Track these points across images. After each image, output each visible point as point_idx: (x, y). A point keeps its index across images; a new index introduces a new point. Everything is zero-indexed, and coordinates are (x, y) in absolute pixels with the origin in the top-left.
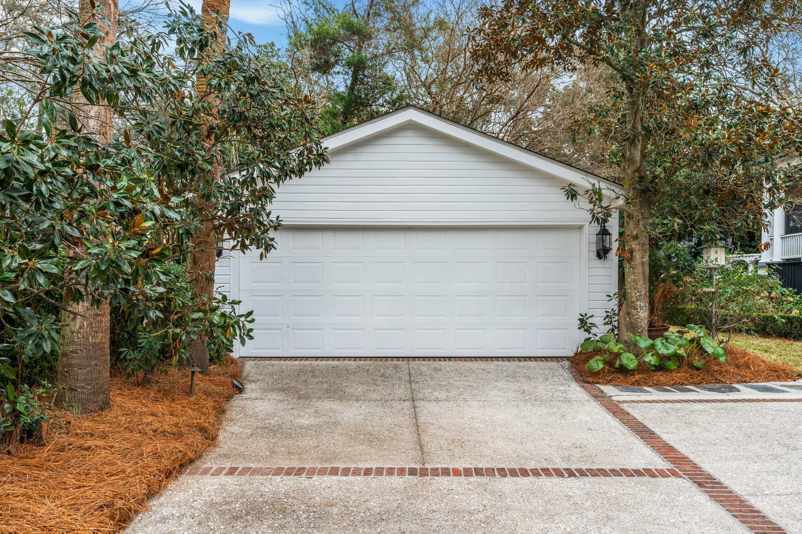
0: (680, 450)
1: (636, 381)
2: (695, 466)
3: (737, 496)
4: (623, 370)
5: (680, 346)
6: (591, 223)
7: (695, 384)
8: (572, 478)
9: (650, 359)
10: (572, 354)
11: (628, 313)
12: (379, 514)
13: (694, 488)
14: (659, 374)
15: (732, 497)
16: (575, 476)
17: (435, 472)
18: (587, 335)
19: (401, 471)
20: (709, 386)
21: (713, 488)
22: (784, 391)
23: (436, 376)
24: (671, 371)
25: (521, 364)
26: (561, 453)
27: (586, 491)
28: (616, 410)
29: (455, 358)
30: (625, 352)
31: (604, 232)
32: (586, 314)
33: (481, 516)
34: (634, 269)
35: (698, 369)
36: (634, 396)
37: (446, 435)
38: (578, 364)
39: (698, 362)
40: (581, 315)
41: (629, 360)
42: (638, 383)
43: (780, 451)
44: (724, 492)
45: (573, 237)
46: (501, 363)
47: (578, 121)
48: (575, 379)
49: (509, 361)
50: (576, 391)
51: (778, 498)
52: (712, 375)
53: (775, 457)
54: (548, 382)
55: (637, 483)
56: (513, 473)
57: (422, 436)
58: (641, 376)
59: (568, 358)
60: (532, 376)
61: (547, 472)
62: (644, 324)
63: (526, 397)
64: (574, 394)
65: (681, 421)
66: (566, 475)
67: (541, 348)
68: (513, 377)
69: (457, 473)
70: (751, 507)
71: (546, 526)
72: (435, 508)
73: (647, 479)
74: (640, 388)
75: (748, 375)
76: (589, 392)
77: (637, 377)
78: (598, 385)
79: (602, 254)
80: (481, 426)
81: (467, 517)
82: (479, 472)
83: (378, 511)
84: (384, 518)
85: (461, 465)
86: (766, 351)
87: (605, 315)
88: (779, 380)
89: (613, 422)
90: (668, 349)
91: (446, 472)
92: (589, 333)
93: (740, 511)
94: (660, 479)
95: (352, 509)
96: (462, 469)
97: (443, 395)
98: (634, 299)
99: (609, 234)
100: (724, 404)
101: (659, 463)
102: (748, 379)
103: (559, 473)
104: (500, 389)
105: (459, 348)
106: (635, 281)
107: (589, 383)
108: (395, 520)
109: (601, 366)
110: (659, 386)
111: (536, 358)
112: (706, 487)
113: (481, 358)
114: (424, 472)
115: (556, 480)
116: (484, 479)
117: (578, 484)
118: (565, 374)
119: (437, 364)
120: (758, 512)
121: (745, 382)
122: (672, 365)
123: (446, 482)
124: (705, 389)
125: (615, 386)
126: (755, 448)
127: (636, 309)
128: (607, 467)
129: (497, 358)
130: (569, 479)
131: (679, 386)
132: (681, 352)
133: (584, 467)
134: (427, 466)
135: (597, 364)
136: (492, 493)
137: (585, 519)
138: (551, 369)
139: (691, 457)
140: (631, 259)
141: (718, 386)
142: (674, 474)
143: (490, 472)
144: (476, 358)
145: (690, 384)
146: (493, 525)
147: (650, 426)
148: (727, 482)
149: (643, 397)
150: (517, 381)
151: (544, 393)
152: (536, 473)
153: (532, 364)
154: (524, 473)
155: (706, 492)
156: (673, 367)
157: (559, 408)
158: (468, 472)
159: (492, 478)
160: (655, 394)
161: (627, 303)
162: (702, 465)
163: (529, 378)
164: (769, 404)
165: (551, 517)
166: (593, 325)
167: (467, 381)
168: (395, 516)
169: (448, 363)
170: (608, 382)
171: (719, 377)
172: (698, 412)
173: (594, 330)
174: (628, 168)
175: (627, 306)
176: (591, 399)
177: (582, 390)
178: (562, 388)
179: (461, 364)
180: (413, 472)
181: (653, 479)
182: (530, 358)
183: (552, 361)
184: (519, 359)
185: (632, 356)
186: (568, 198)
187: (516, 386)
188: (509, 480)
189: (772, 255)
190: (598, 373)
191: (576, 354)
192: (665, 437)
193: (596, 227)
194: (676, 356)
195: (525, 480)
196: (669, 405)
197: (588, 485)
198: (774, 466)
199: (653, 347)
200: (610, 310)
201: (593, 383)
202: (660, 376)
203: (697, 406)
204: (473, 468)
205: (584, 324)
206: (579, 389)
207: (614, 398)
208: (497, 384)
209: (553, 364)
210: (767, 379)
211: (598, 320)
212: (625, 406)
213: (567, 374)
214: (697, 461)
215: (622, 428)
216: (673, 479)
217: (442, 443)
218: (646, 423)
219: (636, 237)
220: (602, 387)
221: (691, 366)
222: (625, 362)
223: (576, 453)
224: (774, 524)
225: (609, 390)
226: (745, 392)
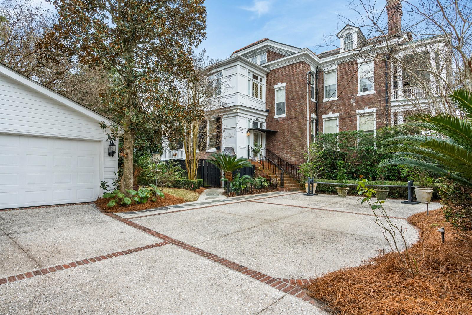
0: (163, 234)
1: (131, 209)
2: (171, 239)
3: (191, 246)
4: (125, 205)
5: (148, 193)
6: (107, 140)
7: (153, 208)
8: (128, 255)
9: (136, 199)
10: (95, 200)
11: (125, 180)
12: (30, 301)
13: (176, 247)
14: (139, 205)
15: (190, 247)
16: (129, 253)
17: (52, 270)
18: (105, 191)
19: (29, 275)
20: (159, 208)
21: (182, 245)
22: (183, 207)
23: (15, 219)
24: (144, 203)
25: (68, 207)
26: (116, 245)
27: (137, 259)
28: (127, 222)
29: (25, 208)
30: (125, 197)
31: (112, 145)
32: (104, 181)
33: (95, 283)
34: (128, 161)
35: (154, 202)
36: (132, 216)
37: (45, 249)
38: (100, 204)
39: (154, 199)
40: (102, 182)
41: (128, 201)
42: (131, 210)
43: (195, 228)
44: (186, 246)
45: (97, 146)
46: (56, 208)
47: (103, 93)
48: (101, 211)
49: (61, 206)
50: (104, 217)
51: (203, 243)
52: (159, 204)
53: (195, 230)
54: (87, 215)
55: (155, 250)
56: (98, 259)
57: (29, 253)
58: (133, 207)
59: (94, 202)
60: (77, 212)
61: (115, 255)
62: (132, 185)
63: (81, 223)
64: (104, 218)
65: (156, 223)
66: (125, 254)
67: (79, 198)
68: (66, 214)
69: (66, 267)
70: (197, 248)
71: (130, 277)
72: (65, 287)
73: (158, 247)
74: (132, 212)
75: (170, 202)
76: (111, 217)
77: (131, 207)
78: (113, 213)
79: (111, 154)
80: (64, 241)
81: (88, 286)
82: (79, 263)
83: (28, 300)
84: (36, 302)
85: (67, 262)
86: (172, 193)
87: (113, 181)
88: (180, 203)
89: (131, 228)
90: (143, 195)
91: (59, 268)
92: (106, 190)
93: (195, 251)
94: (163, 246)
95: (6, 305)
96: (68, 264)
97: (27, 229)
98: (128, 174)
99: (115, 146)
100: (168, 214)
101: (159, 241)
102: (171, 204)
103: (120, 254)
104: (63, 221)
105: (28, 202)
106: (128, 166)
107: (109, 212)
108: (44, 301)
109: (114, 204)
110: (140, 210)
111: (76, 204)
112: (180, 245)
113: (43, 206)
114: (45, 272)
115: (121, 257)
116: (85, 266)
117: (132, 256)
118: (95, 210)
119: (12, 212)
120: (200, 250)
121: (170, 205)
122: (144, 201)
123: (64, 273)
124: (158, 209)
125: (122, 212)
126: (186, 228)
127: (128, 178)
128: (140, 246)
129: (53, 206)
130: (127, 255)
131: (148, 209)
132: (148, 195)
133: (130, 249)
134: (44, 268)
135: (112, 203)
136: (94, 271)
137: (145, 270)
138: (86, 208)
139: (168, 235)
140: (127, 157)
141: (161, 207)
142: (167, 243)
143: (86, 262)
144: (40, 207)
145: (151, 208)
146: (104, 285)
147: (146, 227)
148: (185, 242)
149: (136, 216)
150: (70, 216)
151: (89, 219)
152: (110, 256)
153: (75, 206)
154: (104, 258)
155: (181, 247)
156: (145, 202)
157: (101, 226)
158: (73, 265)
159: (89, 264)
160: (141, 214)
161: (124, 176)
162: (174, 238)
163: (76, 214)
164: (182, 212)
165: (129, 273)
166: (108, 186)
167: (39, 219)
168: (42, 299)
169: (20, 211)
170: (118, 211)
171: (161, 204)
172: (160, 219)
173: (108, 188)
174: (126, 118)
175: (125, 177)
176: (114, 219)
177: (107, 216)
178: (96, 216)
179: (31, 211)
180: (37, 273)
181: (160, 247)
182: (73, 204)
183: (85, 204)
184: (67, 205)
185: (129, 199)
186: (101, 128)
187: (72, 219)
188: (98, 263)
189: (165, 157)
190: (113, 207)
191: (98, 200)
192: (154, 230)
193: (109, 142)
194: (146, 197)
195: (106, 261)
196: (148, 217)
197: (137, 256)
198: (195, 233)
199: (137, 194)
200: (115, 179)
201: (111, 212)
202: (140, 206)
203: (159, 216)
204: (75, 262)
205: (103, 186)
206: (105, 216)
207: (124, 218)
208: (60, 218)
209: (87, 206)
210: (177, 203)
211: (110, 184)
212: (131, 220)
213: (96, 210)
214: (171, 236)
215: (135, 229)
216: (167, 245)
217: (46, 254)
218: (144, 226)
219: (129, 148)
220: (116, 214)
221: (152, 201)
222: (126, 201)
223: (122, 244)
224: (207, 252)
225: (119, 214)
226: (172, 209)
